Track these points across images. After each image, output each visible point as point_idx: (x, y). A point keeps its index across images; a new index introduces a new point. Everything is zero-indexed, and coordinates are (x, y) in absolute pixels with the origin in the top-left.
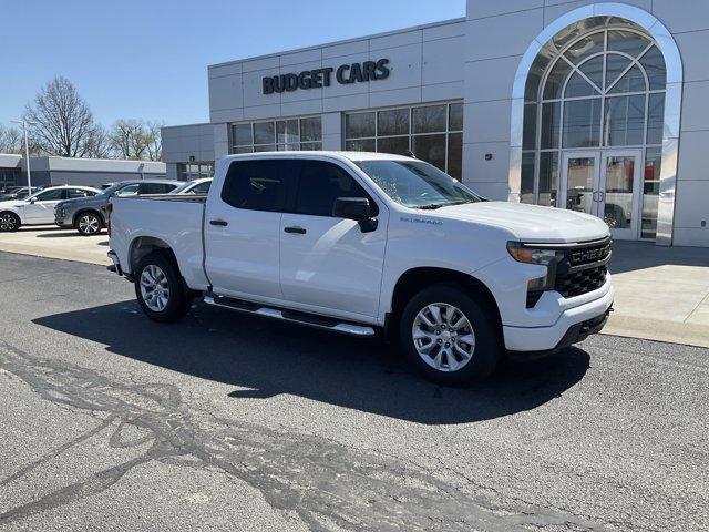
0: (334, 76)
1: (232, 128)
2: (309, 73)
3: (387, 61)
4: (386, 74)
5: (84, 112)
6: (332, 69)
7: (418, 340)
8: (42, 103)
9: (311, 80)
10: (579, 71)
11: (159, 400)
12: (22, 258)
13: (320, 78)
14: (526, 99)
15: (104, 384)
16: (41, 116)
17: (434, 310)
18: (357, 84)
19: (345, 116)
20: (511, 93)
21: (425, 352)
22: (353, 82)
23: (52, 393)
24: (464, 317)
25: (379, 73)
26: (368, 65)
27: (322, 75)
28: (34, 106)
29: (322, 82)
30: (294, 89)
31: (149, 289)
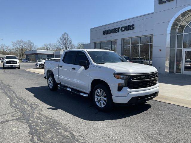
0: (120, 29)
1: (95, 44)
2: (114, 29)
3: (134, 25)
4: (133, 28)
5: (70, 41)
6: (119, 28)
7: (96, 98)
8: (61, 39)
9: (114, 31)
10: (188, 25)
11: (32, 108)
12: (39, 75)
13: (116, 30)
14: (171, 34)
15: (25, 103)
16: (60, 42)
17: (99, 91)
18: (126, 31)
19: (123, 40)
20: (166, 32)
21: (97, 102)
22: (125, 31)
24: (104, 93)
25: (131, 28)
26: (129, 26)
27: (117, 29)
28: (59, 40)
29: (117, 31)
30: (110, 33)
31: (50, 82)
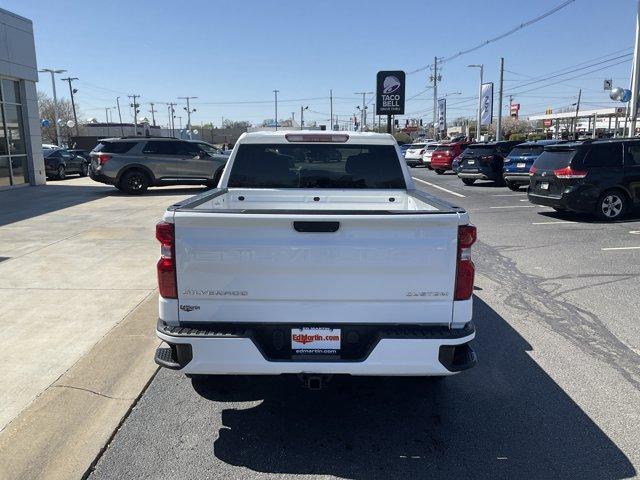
11: (522, 300)
15: (550, 318)
23: (591, 320)
